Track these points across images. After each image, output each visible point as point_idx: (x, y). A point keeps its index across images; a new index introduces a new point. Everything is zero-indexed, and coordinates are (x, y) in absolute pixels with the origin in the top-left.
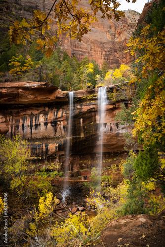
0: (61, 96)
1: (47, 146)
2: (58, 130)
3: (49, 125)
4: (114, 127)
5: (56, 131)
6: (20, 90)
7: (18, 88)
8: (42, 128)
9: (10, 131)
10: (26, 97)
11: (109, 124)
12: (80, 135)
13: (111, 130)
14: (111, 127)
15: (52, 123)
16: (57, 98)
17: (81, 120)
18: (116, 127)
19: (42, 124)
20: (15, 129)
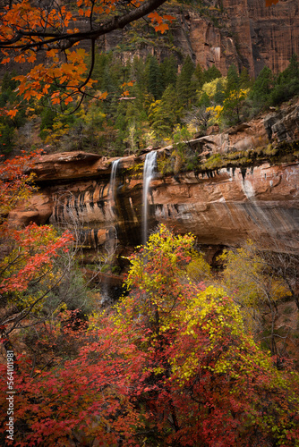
0: (104, 168)
1: (96, 232)
2: (107, 212)
3: (96, 205)
4: (173, 210)
5: (104, 213)
6: (56, 165)
7: (52, 162)
8: (89, 209)
9: (54, 214)
10: (64, 172)
11: (165, 206)
12: (132, 219)
13: (169, 214)
14: (169, 210)
15: (98, 203)
16: (99, 170)
17: (130, 199)
18: (175, 211)
19: (88, 204)
20: (60, 212)
